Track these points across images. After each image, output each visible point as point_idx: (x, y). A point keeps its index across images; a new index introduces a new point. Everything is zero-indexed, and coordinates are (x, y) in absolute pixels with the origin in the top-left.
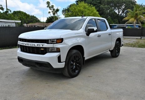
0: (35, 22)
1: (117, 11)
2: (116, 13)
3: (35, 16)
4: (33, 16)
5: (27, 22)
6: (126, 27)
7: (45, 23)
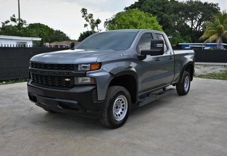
0: (61, 41)
1: (189, 23)
2: (189, 26)
3: (61, 31)
4: (59, 31)
5: (49, 40)
6: (204, 47)
7: (76, 41)
